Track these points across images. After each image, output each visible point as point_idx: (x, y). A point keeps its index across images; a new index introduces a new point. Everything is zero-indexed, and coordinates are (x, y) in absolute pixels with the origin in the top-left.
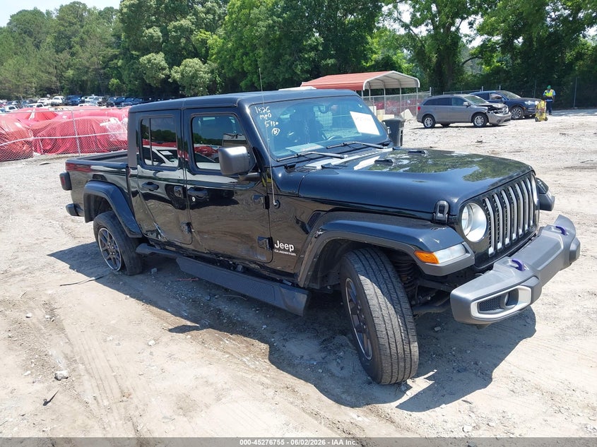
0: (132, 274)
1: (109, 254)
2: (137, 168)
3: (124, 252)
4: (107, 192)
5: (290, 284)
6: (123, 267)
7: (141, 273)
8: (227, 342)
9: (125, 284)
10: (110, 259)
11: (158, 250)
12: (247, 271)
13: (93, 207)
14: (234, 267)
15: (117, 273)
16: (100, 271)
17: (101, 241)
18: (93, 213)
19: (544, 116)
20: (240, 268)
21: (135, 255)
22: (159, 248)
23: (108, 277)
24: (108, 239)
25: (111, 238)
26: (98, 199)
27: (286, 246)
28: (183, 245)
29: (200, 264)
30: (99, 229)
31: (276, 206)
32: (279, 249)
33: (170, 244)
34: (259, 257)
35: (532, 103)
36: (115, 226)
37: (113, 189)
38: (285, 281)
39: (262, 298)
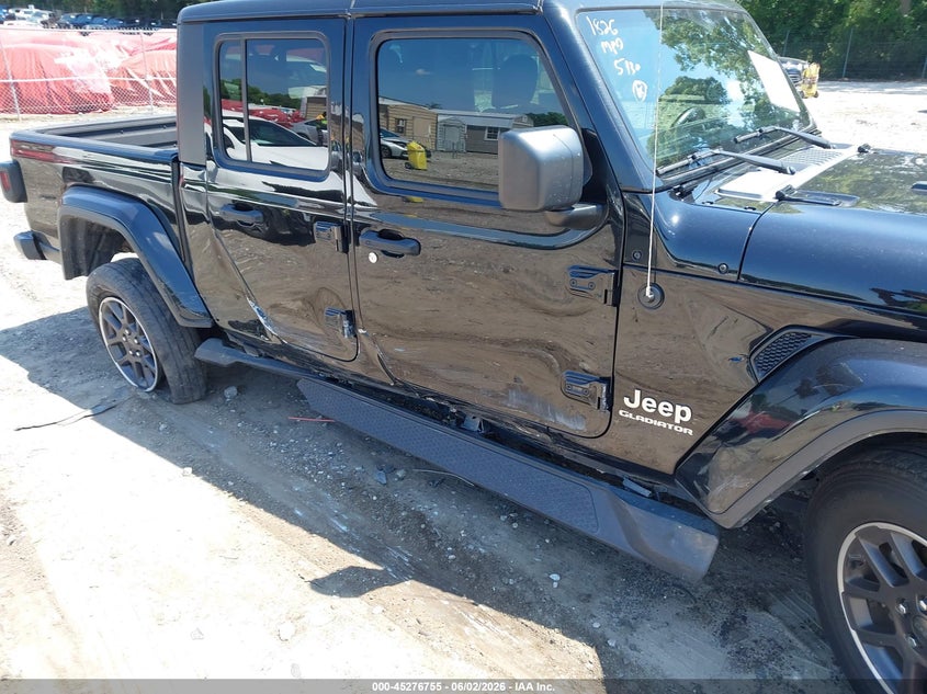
0: (183, 401)
1: (124, 352)
2: (205, 167)
3: (166, 357)
4: (121, 217)
5: (647, 493)
6: (163, 383)
7: (204, 398)
8: (482, 629)
9: (171, 428)
10: (128, 364)
11: (250, 358)
12: (496, 434)
13: (82, 246)
14: (459, 423)
15: (147, 397)
16: (105, 388)
17: (105, 323)
18: (82, 260)
19: (815, 88)
20: (474, 424)
21: (190, 363)
22: (255, 355)
23: (126, 408)
24: (124, 321)
25: (131, 319)
26: (94, 228)
27: (664, 408)
28: (326, 360)
29: (366, 403)
30: (100, 298)
31: (652, 301)
32: (639, 411)
33: (286, 350)
34: (561, 420)
35: (793, 66)
36: (142, 295)
37: (136, 212)
38: (627, 483)
39: (553, 511)
